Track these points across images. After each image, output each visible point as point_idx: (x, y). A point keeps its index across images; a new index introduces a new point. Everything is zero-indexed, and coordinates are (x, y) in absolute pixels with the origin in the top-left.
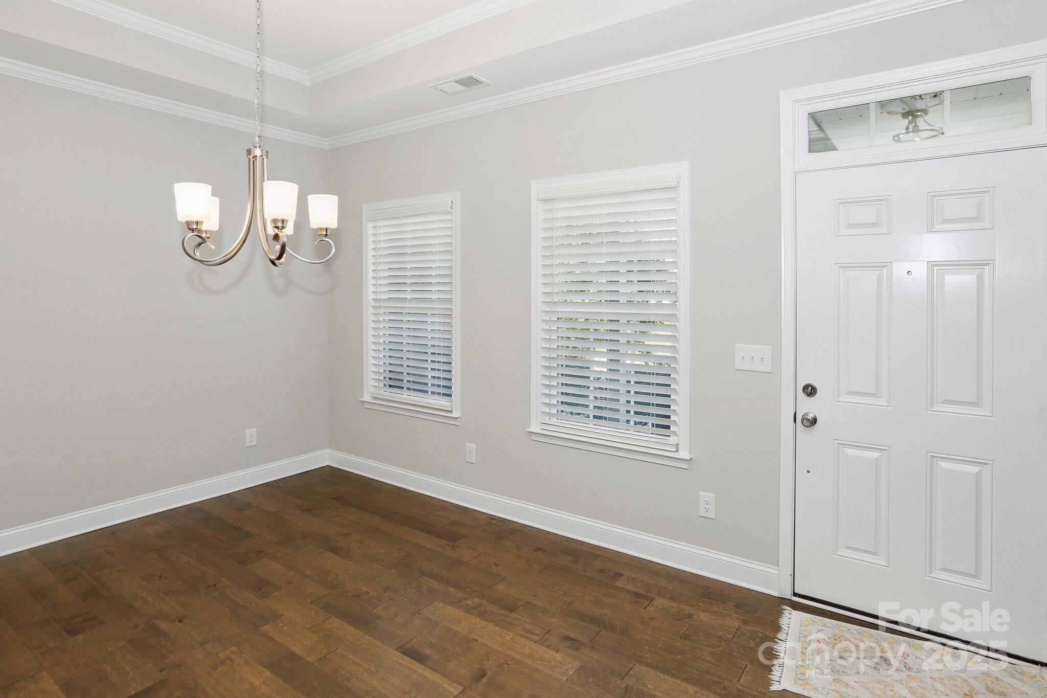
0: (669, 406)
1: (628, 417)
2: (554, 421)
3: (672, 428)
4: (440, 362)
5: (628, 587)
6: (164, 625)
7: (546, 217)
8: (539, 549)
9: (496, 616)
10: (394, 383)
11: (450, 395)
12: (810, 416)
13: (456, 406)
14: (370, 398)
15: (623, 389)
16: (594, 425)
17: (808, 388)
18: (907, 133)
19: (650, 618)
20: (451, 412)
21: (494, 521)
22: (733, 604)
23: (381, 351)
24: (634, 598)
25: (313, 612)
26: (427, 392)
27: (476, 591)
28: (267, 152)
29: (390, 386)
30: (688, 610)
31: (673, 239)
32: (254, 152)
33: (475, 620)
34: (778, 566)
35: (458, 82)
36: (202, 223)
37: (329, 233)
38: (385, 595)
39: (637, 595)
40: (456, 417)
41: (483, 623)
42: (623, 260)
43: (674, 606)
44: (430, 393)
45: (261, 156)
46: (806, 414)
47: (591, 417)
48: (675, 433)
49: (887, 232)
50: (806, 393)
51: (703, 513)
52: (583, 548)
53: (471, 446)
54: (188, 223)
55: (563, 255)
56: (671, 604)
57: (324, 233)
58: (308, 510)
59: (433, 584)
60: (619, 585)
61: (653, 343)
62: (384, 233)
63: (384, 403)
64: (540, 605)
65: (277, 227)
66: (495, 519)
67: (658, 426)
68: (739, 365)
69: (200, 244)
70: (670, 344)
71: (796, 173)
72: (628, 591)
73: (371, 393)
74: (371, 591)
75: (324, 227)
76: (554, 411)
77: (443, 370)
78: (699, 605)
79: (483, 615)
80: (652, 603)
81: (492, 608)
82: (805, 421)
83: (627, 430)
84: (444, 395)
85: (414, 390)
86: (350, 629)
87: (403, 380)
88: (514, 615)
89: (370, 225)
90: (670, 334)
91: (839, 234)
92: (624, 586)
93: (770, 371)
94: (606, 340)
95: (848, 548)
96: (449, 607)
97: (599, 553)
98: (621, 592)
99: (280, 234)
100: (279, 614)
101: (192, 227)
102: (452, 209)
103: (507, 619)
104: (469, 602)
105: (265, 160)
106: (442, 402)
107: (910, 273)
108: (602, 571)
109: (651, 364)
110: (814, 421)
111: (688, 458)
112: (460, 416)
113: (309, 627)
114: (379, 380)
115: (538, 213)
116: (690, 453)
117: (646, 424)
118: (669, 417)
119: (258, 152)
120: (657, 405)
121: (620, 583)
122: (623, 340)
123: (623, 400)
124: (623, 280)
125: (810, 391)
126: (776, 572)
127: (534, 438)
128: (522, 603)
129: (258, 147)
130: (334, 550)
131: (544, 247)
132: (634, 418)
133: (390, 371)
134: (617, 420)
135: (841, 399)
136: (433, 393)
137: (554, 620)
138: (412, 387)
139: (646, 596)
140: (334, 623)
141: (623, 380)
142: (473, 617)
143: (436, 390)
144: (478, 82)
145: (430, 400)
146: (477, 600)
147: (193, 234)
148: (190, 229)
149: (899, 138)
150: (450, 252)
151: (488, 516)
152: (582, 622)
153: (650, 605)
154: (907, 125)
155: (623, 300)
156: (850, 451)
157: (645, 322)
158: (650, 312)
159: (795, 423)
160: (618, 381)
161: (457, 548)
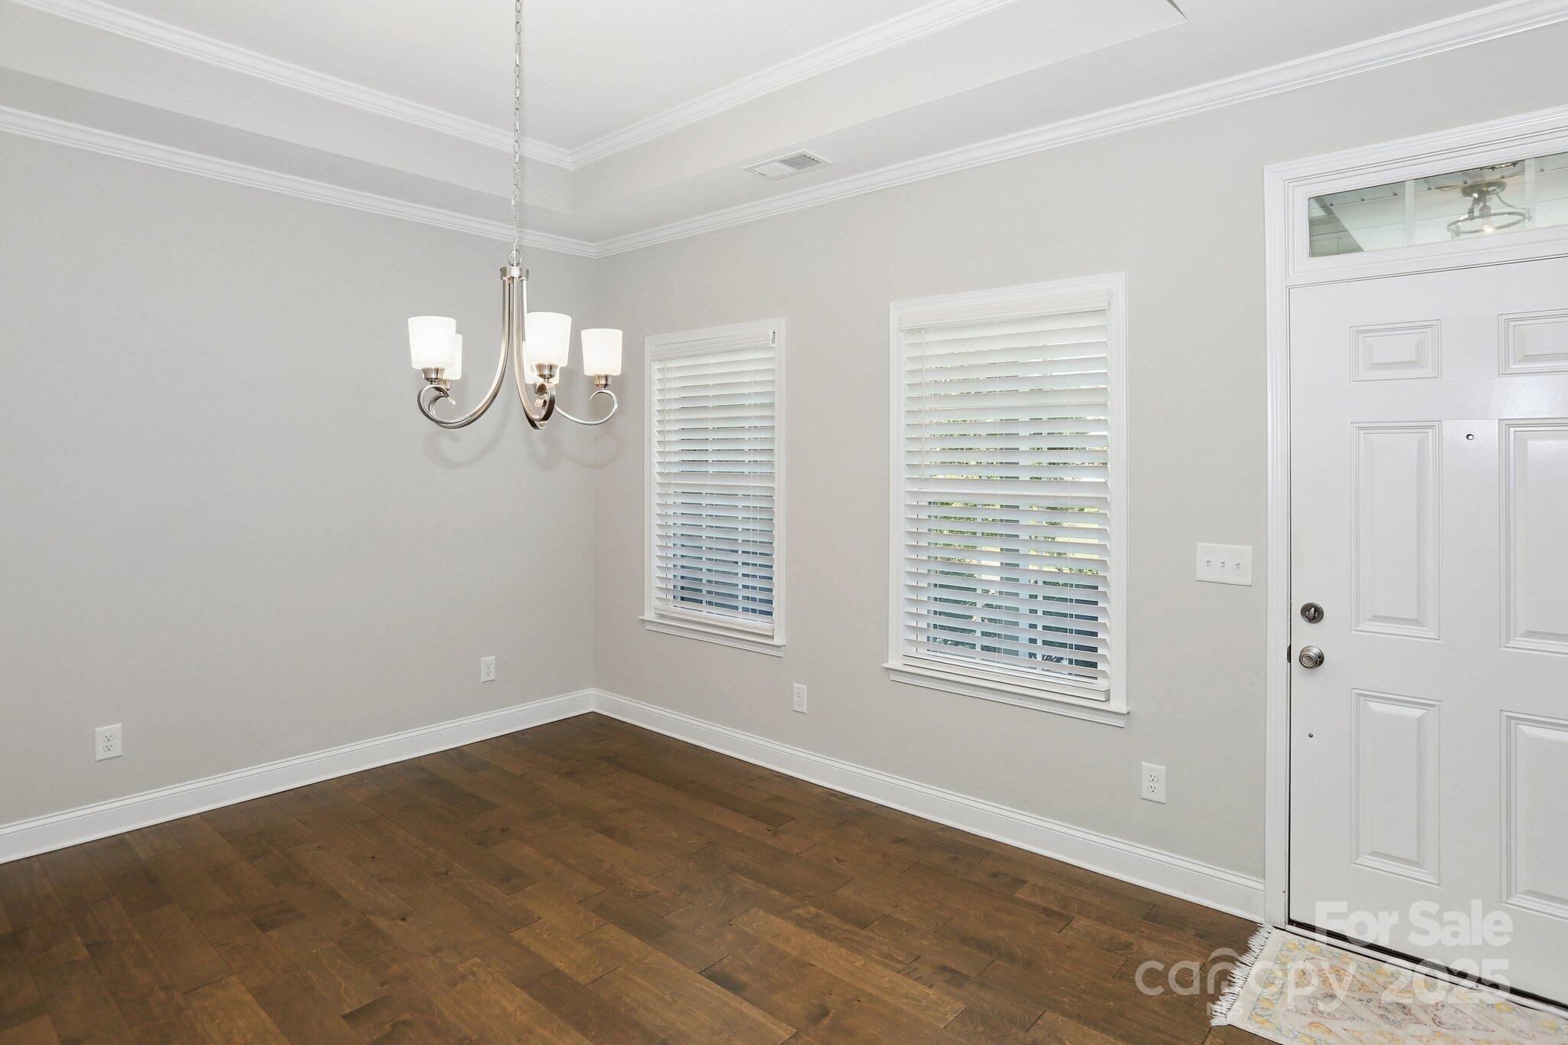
0: (1095, 634)
1: (1032, 649)
2: (922, 652)
3: (1100, 667)
4: (755, 565)
5: (1033, 900)
6: (382, 923)
7: (912, 355)
8: (902, 840)
9: (841, 932)
10: (689, 593)
11: (770, 614)
12: (1313, 652)
13: (778, 628)
14: (653, 615)
15: (1024, 608)
16: (982, 659)
17: (1309, 611)
18: (1471, 218)
19: (1067, 947)
20: (772, 637)
21: (832, 798)
22: (1195, 931)
23: (670, 547)
24: (1042, 916)
25: (581, 916)
26: (736, 608)
27: (809, 896)
28: (528, 271)
29: (683, 599)
30: (1125, 937)
31: (1101, 386)
32: (510, 273)
33: (810, 937)
34: (1264, 876)
35: (785, 162)
36: (443, 370)
37: (609, 382)
38: (682, 896)
39: (1046, 911)
40: (778, 645)
41: (822, 942)
42: (1024, 417)
43: (1105, 931)
44: (740, 610)
45: (520, 277)
46: (1307, 648)
47: (978, 648)
48: (1104, 674)
49: (1432, 375)
50: (1308, 618)
51: (1147, 794)
52: (965, 841)
53: (801, 688)
54: (426, 371)
55: (936, 410)
56: (1100, 928)
57: (603, 382)
58: (568, 775)
59: (749, 884)
60: (1019, 896)
61: (1072, 540)
62: (675, 378)
63: (673, 624)
64: (904, 919)
65: (542, 376)
66: (833, 795)
67: (1078, 663)
68: (1202, 574)
69: (437, 398)
70: (1096, 541)
71: (1289, 289)
72: (1034, 906)
73: (655, 609)
74: (660, 890)
75: (603, 373)
76: (923, 638)
77: (761, 577)
78: (1142, 932)
79: (822, 931)
80: (1070, 924)
81: (834, 921)
82: (1304, 660)
83: (1030, 667)
84: (762, 612)
85: (717, 605)
86: (634, 941)
87: (701, 591)
88: (865, 932)
89: (656, 366)
90: (1096, 526)
91: (1358, 378)
92: (1026, 898)
93: (1250, 583)
94: (1002, 535)
95: (1375, 853)
96: (772, 918)
97: (989, 849)
98: (1024, 907)
99: (547, 385)
100: (536, 916)
101: (431, 376)
102: (773, 342)
103: (857, 938)
104: (800, 911)
105: (525, 282)
106: (758, 623)
107: (1470, 437)
108: (995, 875)
109: (1066, 570)
110: (1319, 660)
111: (1125, 712)
112: (785, 643)
113: (577, 935)
114: (666, 590)
115: (900, 349)
116: (1127, 704)
117: (1059, 660)
118: (1095, 650)
119: (515, 272)
120: (1078, 632)
121: (1022, 894)
122: (1024, 535)
123: (1024, 623)
124: (1024, 446)
125: (1313, 614)
126: (1260, 886)
127: (893, 677)
128: (878, 916)
129: (515, 265)
130: (608, 832)
131: (909, 398)
132: (1041, 651)
133: (682, 577)
134: (1015, 653)
135: (1362, 627)
136: (745, 610)
137: (924, 942)
138: (715, 601)
139: (1061, 914)
140: (613, 933)
141: (1024, 594)
142: (806, 932)
143: (751, 605)
144: (814, 161)
145: (740, 620)
146: (812, 909)
147: (433, 386)
148: (427, 379)
149: (1458, 227)
150: (771, 405)
151: (825, 790)
152: (966, 948)
153: (1067, 927)
154: (1470, 207)
155: (1025, 476)
156: (1377, 707)
157: (1056, 508)
158: (1066, 495)
159: (1290, 662)
160: (1017, 595)
161: (782, 835)
